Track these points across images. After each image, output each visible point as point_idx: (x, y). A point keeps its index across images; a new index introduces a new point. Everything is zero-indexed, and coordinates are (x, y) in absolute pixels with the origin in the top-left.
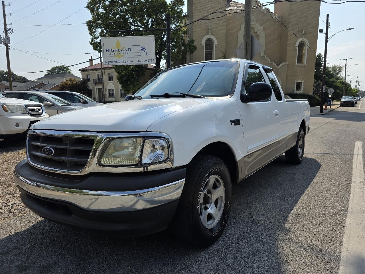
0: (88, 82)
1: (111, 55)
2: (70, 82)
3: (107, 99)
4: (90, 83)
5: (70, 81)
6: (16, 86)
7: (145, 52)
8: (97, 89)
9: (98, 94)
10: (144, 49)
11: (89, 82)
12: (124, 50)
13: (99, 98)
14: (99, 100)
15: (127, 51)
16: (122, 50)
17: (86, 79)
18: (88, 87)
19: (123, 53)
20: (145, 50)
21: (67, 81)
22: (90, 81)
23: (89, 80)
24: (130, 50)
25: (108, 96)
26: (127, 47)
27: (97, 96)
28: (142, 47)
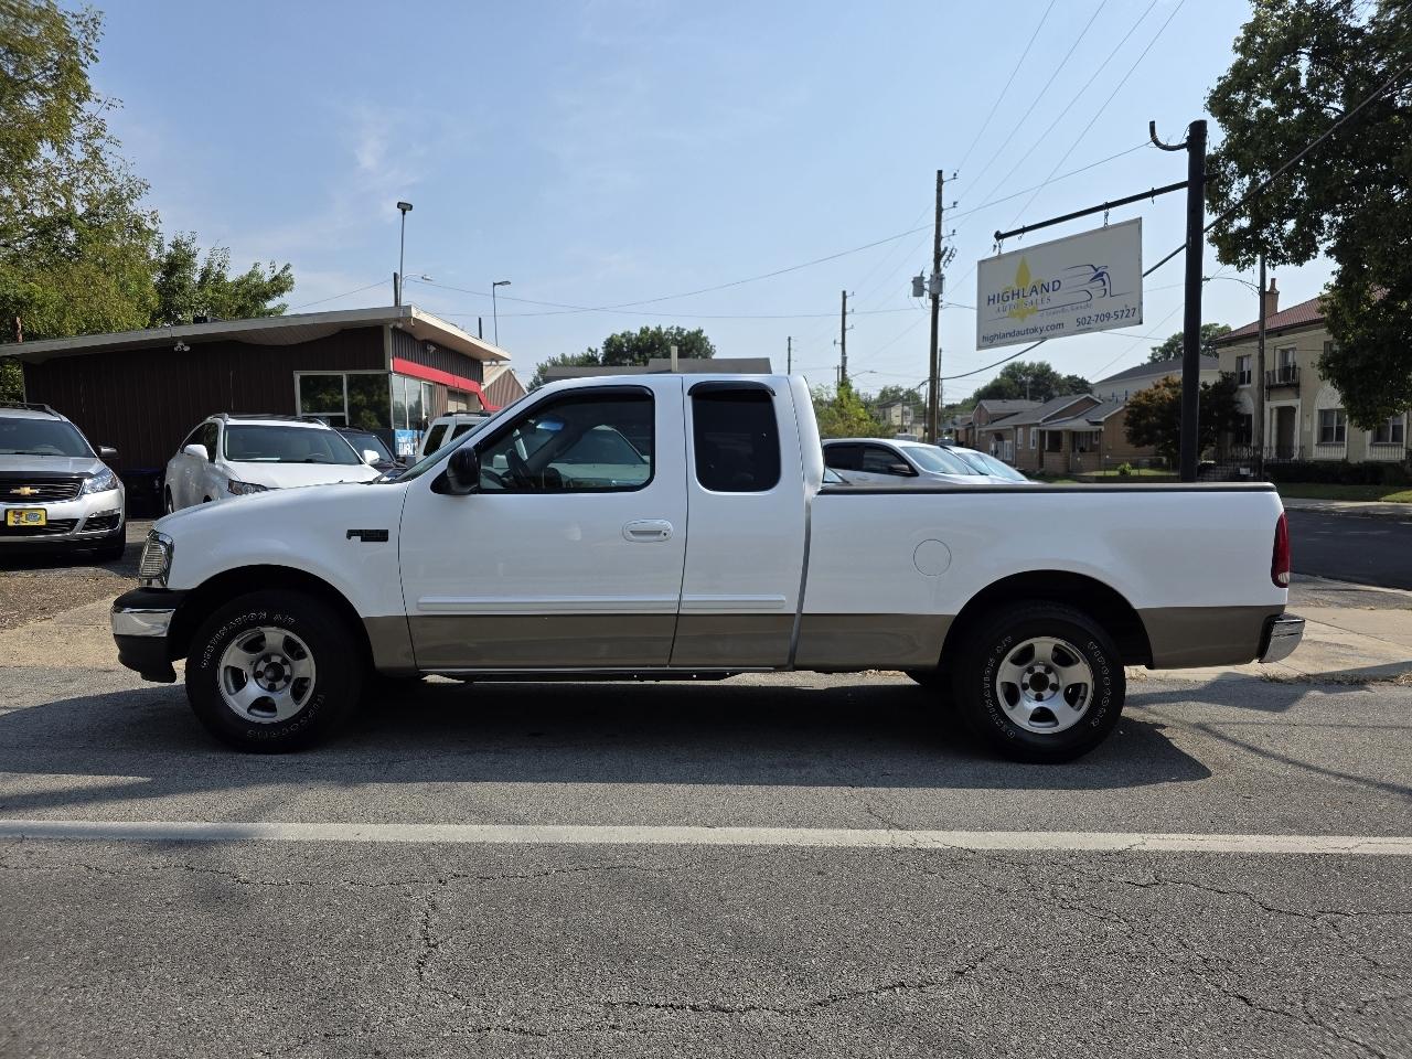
0: (1241, 387)
1: (1002, 314)
2: (1167, 392)
3: (1310, 453)
4: (1249, 390)
5: (1165, 386)
6: (1016, 414)
7: (1107, 287)
8: (1275, 413)
9: (1274, 432)
10: (1101, 274)
11: (1246, 386)
12: (1039, 290)
13: (1278, 447)
14: (1278, 453)
15: (1048, 291)
16: (1034, 290)
17: (1233, 374)
18: (1238, 405)
19: (1034, 301)
20: (1105, 277)
21: (1157, 387)
22: (1249, 382)
23: (1244, 377)
24: (1057, 284)
25: (1315, 441)
26: (1048, 279)
27: (1270, 442)
28: (1096, 270)
